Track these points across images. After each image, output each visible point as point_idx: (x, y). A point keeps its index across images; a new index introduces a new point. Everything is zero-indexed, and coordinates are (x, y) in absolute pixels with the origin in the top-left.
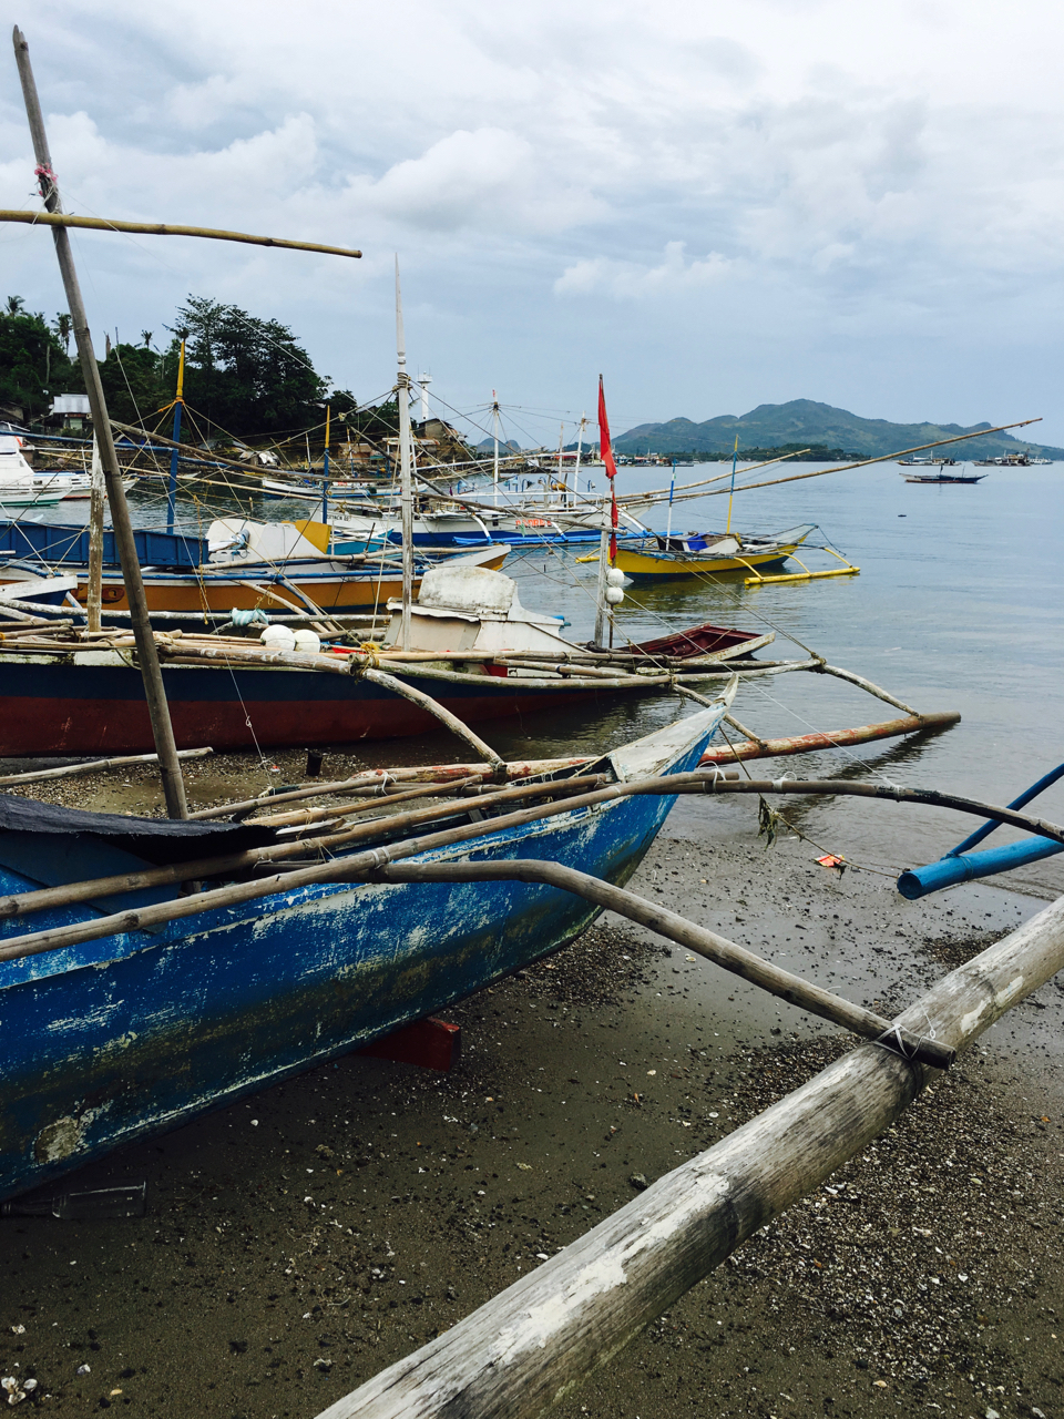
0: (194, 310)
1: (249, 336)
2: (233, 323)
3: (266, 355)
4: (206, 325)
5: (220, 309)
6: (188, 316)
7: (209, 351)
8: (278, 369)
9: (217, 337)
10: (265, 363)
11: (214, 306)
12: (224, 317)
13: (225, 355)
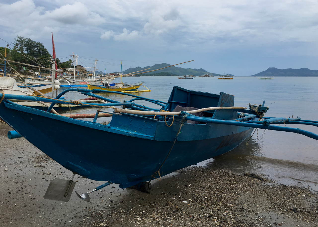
0: (19, 39)
1: (33, 45)
2: (29, 42)
3: (37, 50)
4: (22, 43)
5: (25, 39)
6: (17, 41)
7: (23, 48)
8: (40, 53)
9: (25, 45)
10: (37, 52)
11: (24, 38)
12: (26, 41)
13: (27, 50)
